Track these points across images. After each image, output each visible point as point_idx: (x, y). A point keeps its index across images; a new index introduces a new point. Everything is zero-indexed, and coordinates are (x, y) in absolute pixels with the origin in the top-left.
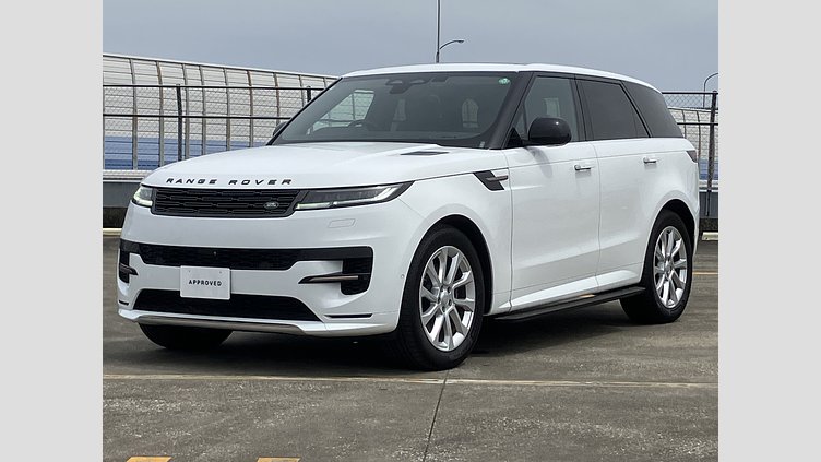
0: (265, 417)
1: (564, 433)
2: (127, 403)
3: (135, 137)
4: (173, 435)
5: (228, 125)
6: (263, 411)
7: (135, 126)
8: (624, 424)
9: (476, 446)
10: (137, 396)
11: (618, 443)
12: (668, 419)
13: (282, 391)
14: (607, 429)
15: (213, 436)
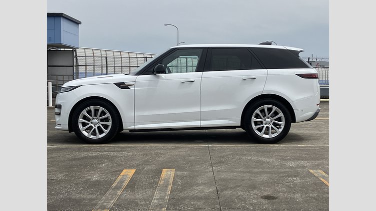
0: (159, 157)
1: (251, 160)
2: (116, 153)
3: (86, 72)
4: (133, 163)
5: (114, 68)
6: (157, 155)
7: (86, 69)
8: (267, 157)
9: (226, 164)
10: (117, 151)
11: (268, 163)
12: (280, 156)
13: (161, 149)
14: (263, 159)
15: (146, 163)
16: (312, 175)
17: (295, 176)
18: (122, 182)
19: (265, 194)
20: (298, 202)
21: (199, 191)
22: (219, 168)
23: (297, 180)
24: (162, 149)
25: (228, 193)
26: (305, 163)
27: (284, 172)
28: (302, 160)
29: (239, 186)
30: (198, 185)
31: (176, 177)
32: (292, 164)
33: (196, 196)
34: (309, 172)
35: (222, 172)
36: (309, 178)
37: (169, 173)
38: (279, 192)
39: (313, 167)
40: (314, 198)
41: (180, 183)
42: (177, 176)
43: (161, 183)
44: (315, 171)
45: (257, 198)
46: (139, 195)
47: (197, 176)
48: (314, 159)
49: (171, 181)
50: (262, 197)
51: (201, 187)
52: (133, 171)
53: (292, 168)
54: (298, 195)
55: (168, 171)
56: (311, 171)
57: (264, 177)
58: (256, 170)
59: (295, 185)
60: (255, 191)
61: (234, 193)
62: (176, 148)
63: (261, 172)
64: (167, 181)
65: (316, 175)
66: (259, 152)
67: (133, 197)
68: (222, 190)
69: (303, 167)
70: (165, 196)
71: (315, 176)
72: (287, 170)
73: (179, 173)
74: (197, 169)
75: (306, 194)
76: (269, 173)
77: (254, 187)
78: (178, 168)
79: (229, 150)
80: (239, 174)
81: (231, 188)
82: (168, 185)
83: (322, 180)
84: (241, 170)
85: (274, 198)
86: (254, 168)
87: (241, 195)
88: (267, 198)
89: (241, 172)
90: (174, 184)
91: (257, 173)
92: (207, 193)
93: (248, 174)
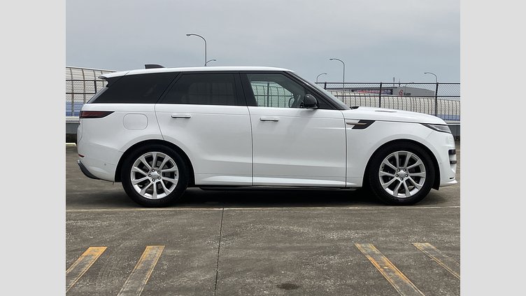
0: (147, 227)
1: (278, 230)
2: (84, 223)
4: (107, 237)
6: (145, 225)
8: (302, 226)
9: (241, 237)
10: (88, 219)
11: (301, 234)
12: (320, 223)
13: (153, 215)
14: (295, 228)
15: (125, 237)
16: (358, 251)
17: (333, 254)
18: (81, 266)
19: (284, 281)
20: (327, 292)
21: (190, 279)
22: (230, 243)
23: (335, 260)
24: (155, 216)
25: (231, 280)
26: (352, 234)
27: (320, 248)
28: (349, 229)
29: (250, 270)
30: (192, 269)
31: (163, 256)
32: (334, 235)
33: (184, 287)
34: (355, 247)
35: (232, 248)
36: (352, 256)
37: (154, 252)
38: (303, 278)
39: (362, 240)
40: (351, 286)
41: (165, 267)
42: (165, 256)
43: (139, 267)
44: (363, 245)
45: (272, 288)
46: (101, 286)
47: (194, 255)
48: (366, 228)
49: (154, 264)
50: (278, 286)
51: (194, 273)
52: (103, 249)
53: (332, 240)
54: (330, 282)
55: (153, 249)
56: (358, 245)
57: (289, 256)
58: (281, 245)
59: (330, 267)
60: (272, 277)
61: (241, 280)
62: (176, 213)
63: (287, 248)
64: (148, 263)
65: (363, 251)
66: (292, 217)
67: (90, 289)
68: (225, 276)
69: (349, 240)
70: (139, 287)
71: (361, 253)
72: (325, 245)
73: (169, 252)
74: (197, 245)
75: (341, 279)
76: (299, 249)
77: (270, 271)
78: (170, 244)
79: (250, 216)
80: (255, 252)
81: (238, 273)
82: (148, 270)
83: (370, 258)
84: (260, 245)
85: (294, 287)
86: (279, 242)
87: (249, 284)
88: (286, 287)
89: (258, 248)
90: (157, 268)
91: (281, 250)
92: (201, 281)
93: (268, 252)
